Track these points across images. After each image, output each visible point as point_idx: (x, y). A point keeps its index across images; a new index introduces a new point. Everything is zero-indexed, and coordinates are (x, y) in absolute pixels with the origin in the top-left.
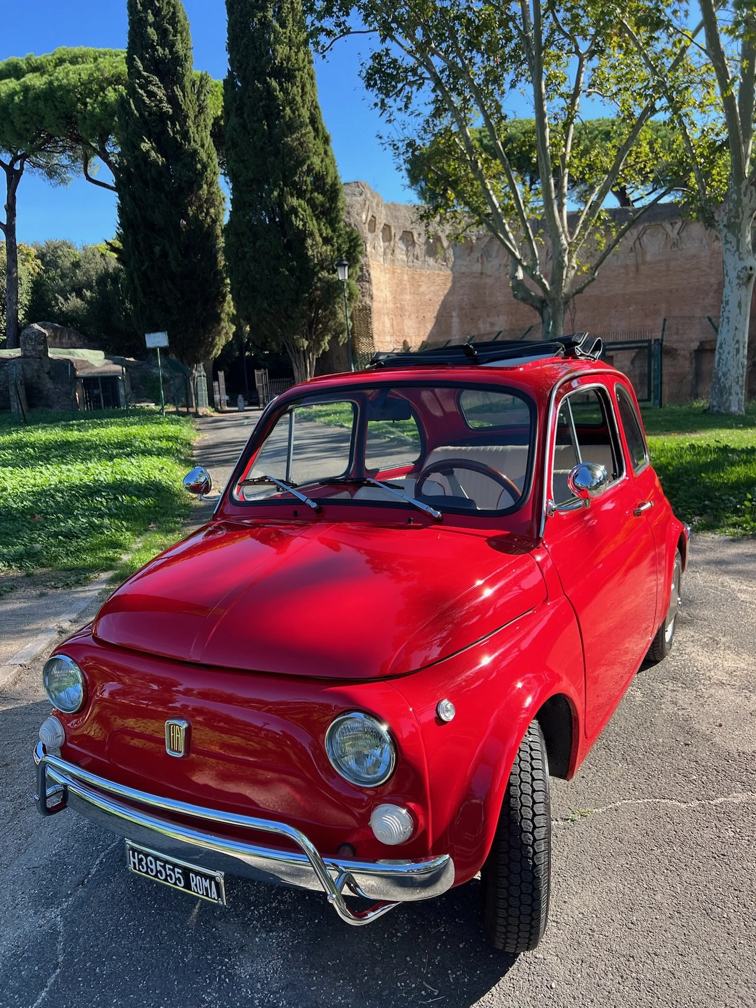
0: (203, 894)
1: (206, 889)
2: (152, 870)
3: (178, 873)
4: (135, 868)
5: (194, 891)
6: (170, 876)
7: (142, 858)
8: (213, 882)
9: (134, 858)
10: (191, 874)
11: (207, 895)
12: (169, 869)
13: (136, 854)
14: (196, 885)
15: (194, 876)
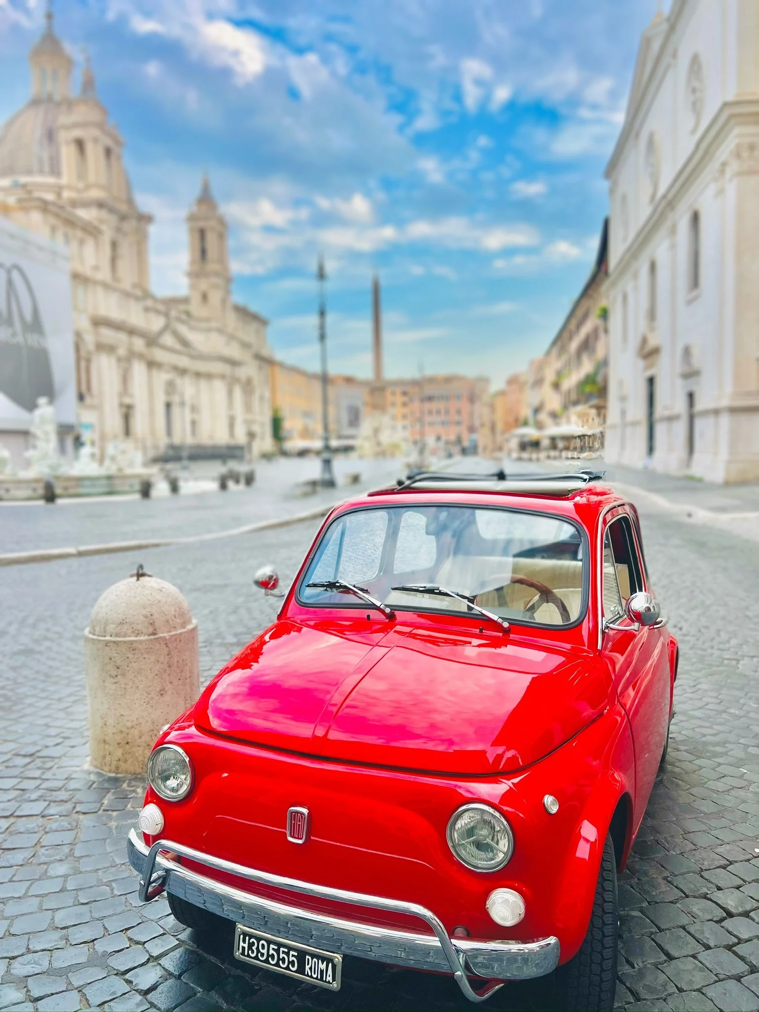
0: (317, 978)
1: (322, 971)
2: (262, 955)
3: (293, 956)
4: (243, 954)
5: (308, 975)
6: (283, 960)
7: (253, 942)
8: (330, 964)
9: (244, 941)
10: (307, 957)
11: (321, 979)
12: (283, 952)
13: (247, 938)
14: (311, 969)
15: (310, 958)
